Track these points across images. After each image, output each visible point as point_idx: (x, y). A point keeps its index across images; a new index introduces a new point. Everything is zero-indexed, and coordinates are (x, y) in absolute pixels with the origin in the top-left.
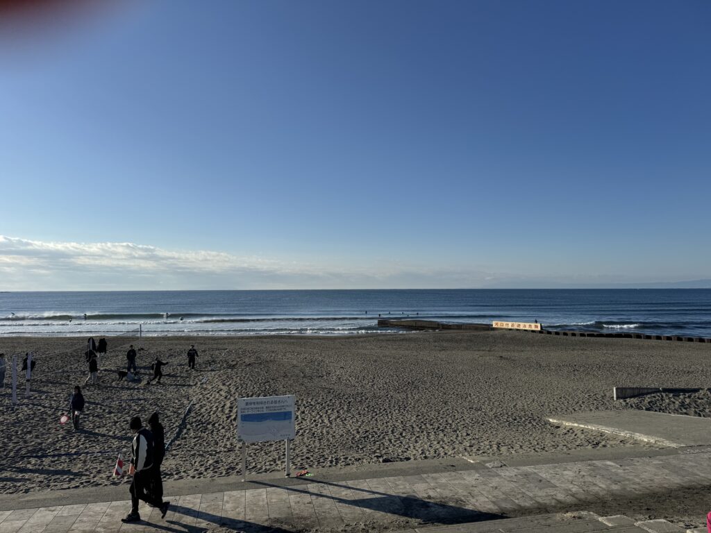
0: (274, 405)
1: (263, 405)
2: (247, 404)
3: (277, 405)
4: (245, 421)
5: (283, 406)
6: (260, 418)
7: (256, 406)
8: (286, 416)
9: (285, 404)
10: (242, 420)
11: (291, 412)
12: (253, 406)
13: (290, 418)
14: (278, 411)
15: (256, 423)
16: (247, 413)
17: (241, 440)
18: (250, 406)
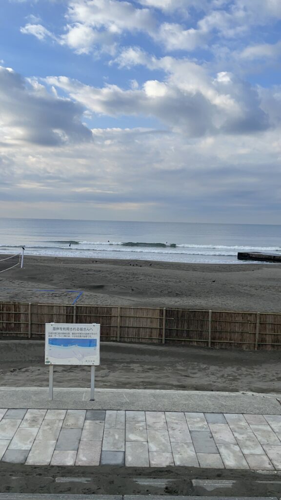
0: (80, 332)
1: (69, 331)
2: (54, 329)
3: (83, 332)
4: (52, 344)
5: (88, 334)
6: (67, 342)
8: (90, 343)
9: (90, 332)
10: (49, 343)
11: (96, 340)
13: (96, 346)
14: (83, 338)
15: (62, 347)
16: (55, 338)
17: (48, 362)
18: (57, 331)
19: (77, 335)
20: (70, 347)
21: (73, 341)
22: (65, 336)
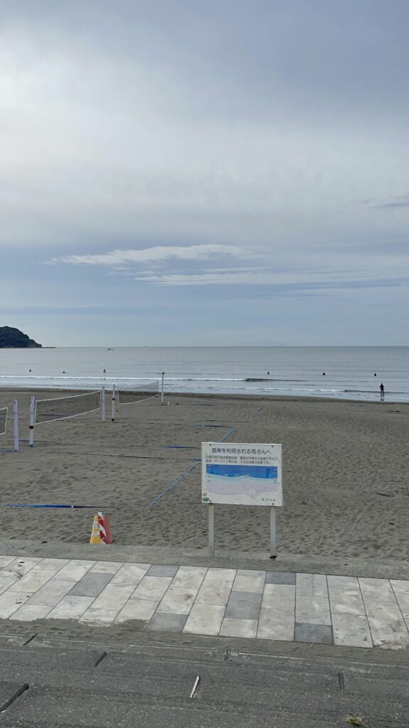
0: (251, 455)
1: (236, 455)
2: (214, 450)
3: (256, 455)
4: (212, 473)
5: (265, 458)
6: (233, 471)
7: (227, 454)
8: (269, 472)
9: (266, 456)
10: (208, 472)
11: (276, 468)
12: (221, 454)
13: (276, 477)
14: (258, 465)
15: (226, 477)
16: (214, 463)
17: (207, 500)
18: (218, 454)
19: (248, 460)
20: (238, 477)
21: (242, 469)
22: (230, 461)
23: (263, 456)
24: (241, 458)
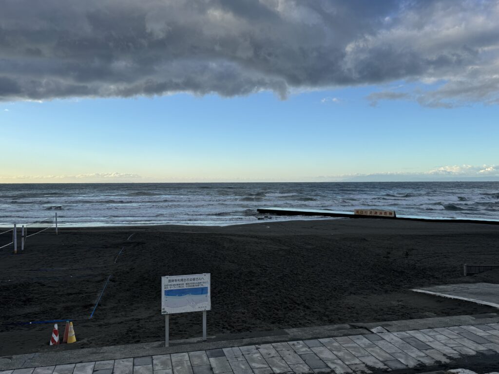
0: (193, 282)
1: (183, 282)
2: (170, 281)
3: (196, 282)
4: (167, 296)
5: (200, 283)
6: (181, 292)
7: (178, 283)
8: (203, 291)
9: (202, 281)
10: (165, 295)
11: (207, 287)
12: (175, 283)
13: (207, 293)
14: (196, 287)
15: (178, 297)
16: (169, 289)
17: (165, 312)
18: (172, 283)
19: (191, 285)
20: (184, 296)
21: (187, 291)
22: (179, 287)
23: (199, 281)
24: (186, 284)
